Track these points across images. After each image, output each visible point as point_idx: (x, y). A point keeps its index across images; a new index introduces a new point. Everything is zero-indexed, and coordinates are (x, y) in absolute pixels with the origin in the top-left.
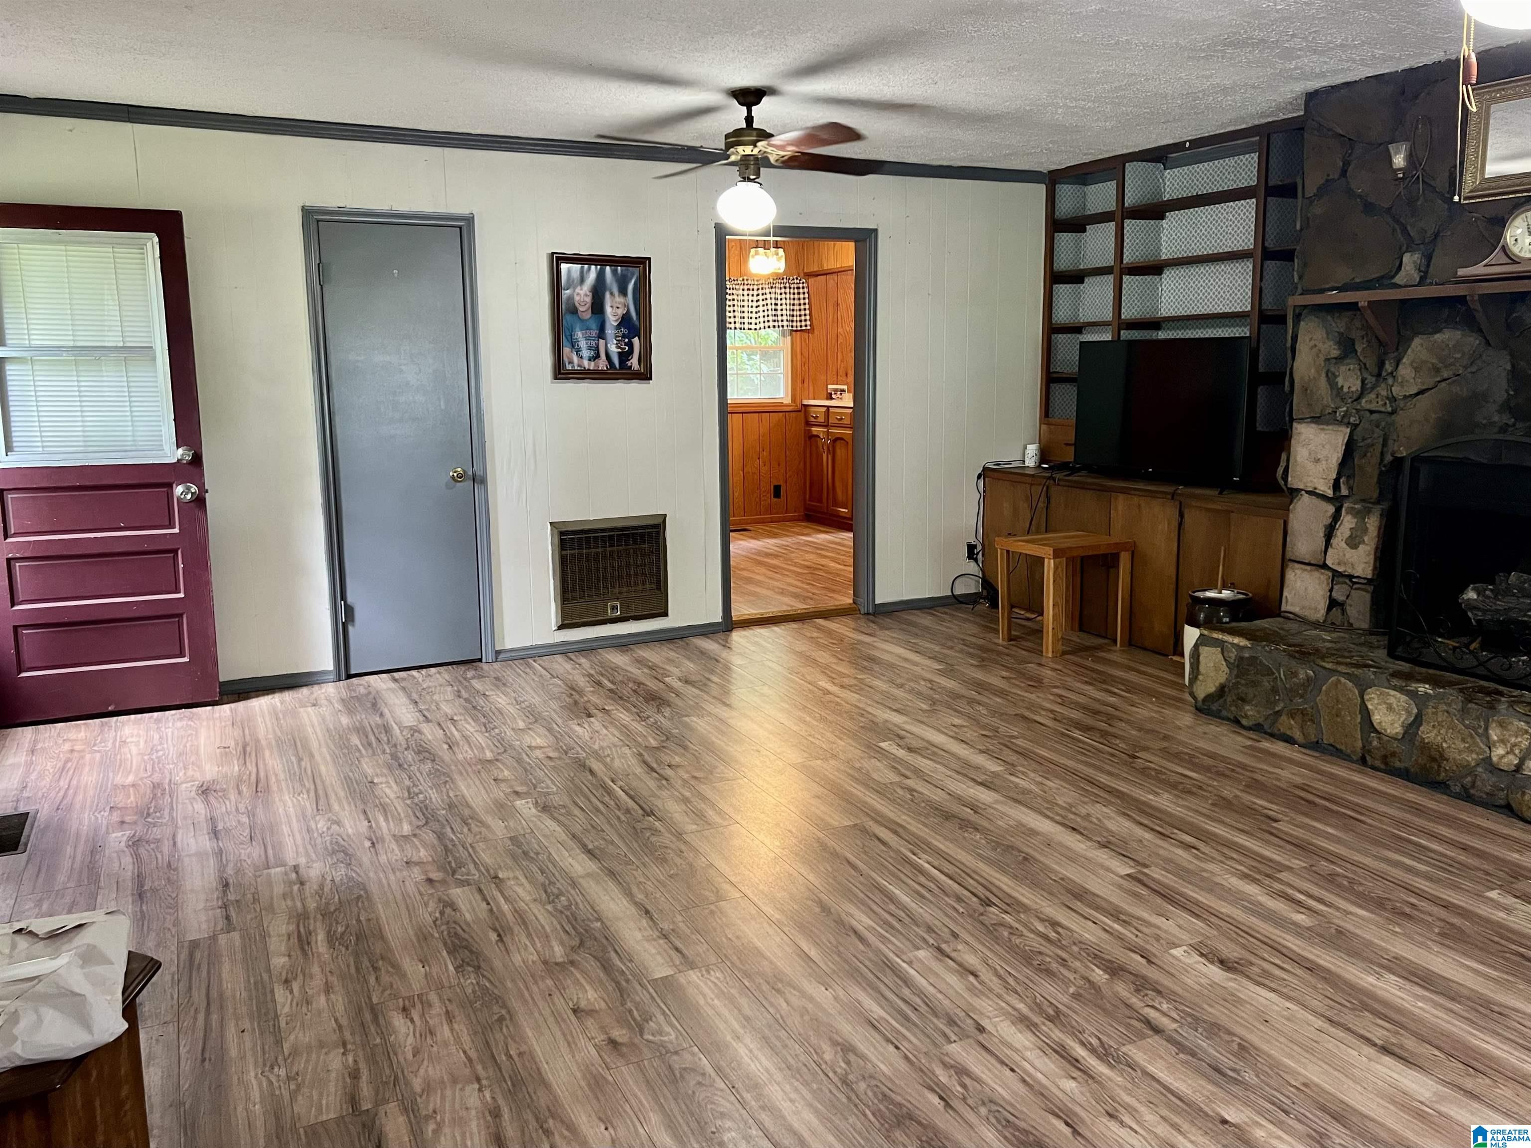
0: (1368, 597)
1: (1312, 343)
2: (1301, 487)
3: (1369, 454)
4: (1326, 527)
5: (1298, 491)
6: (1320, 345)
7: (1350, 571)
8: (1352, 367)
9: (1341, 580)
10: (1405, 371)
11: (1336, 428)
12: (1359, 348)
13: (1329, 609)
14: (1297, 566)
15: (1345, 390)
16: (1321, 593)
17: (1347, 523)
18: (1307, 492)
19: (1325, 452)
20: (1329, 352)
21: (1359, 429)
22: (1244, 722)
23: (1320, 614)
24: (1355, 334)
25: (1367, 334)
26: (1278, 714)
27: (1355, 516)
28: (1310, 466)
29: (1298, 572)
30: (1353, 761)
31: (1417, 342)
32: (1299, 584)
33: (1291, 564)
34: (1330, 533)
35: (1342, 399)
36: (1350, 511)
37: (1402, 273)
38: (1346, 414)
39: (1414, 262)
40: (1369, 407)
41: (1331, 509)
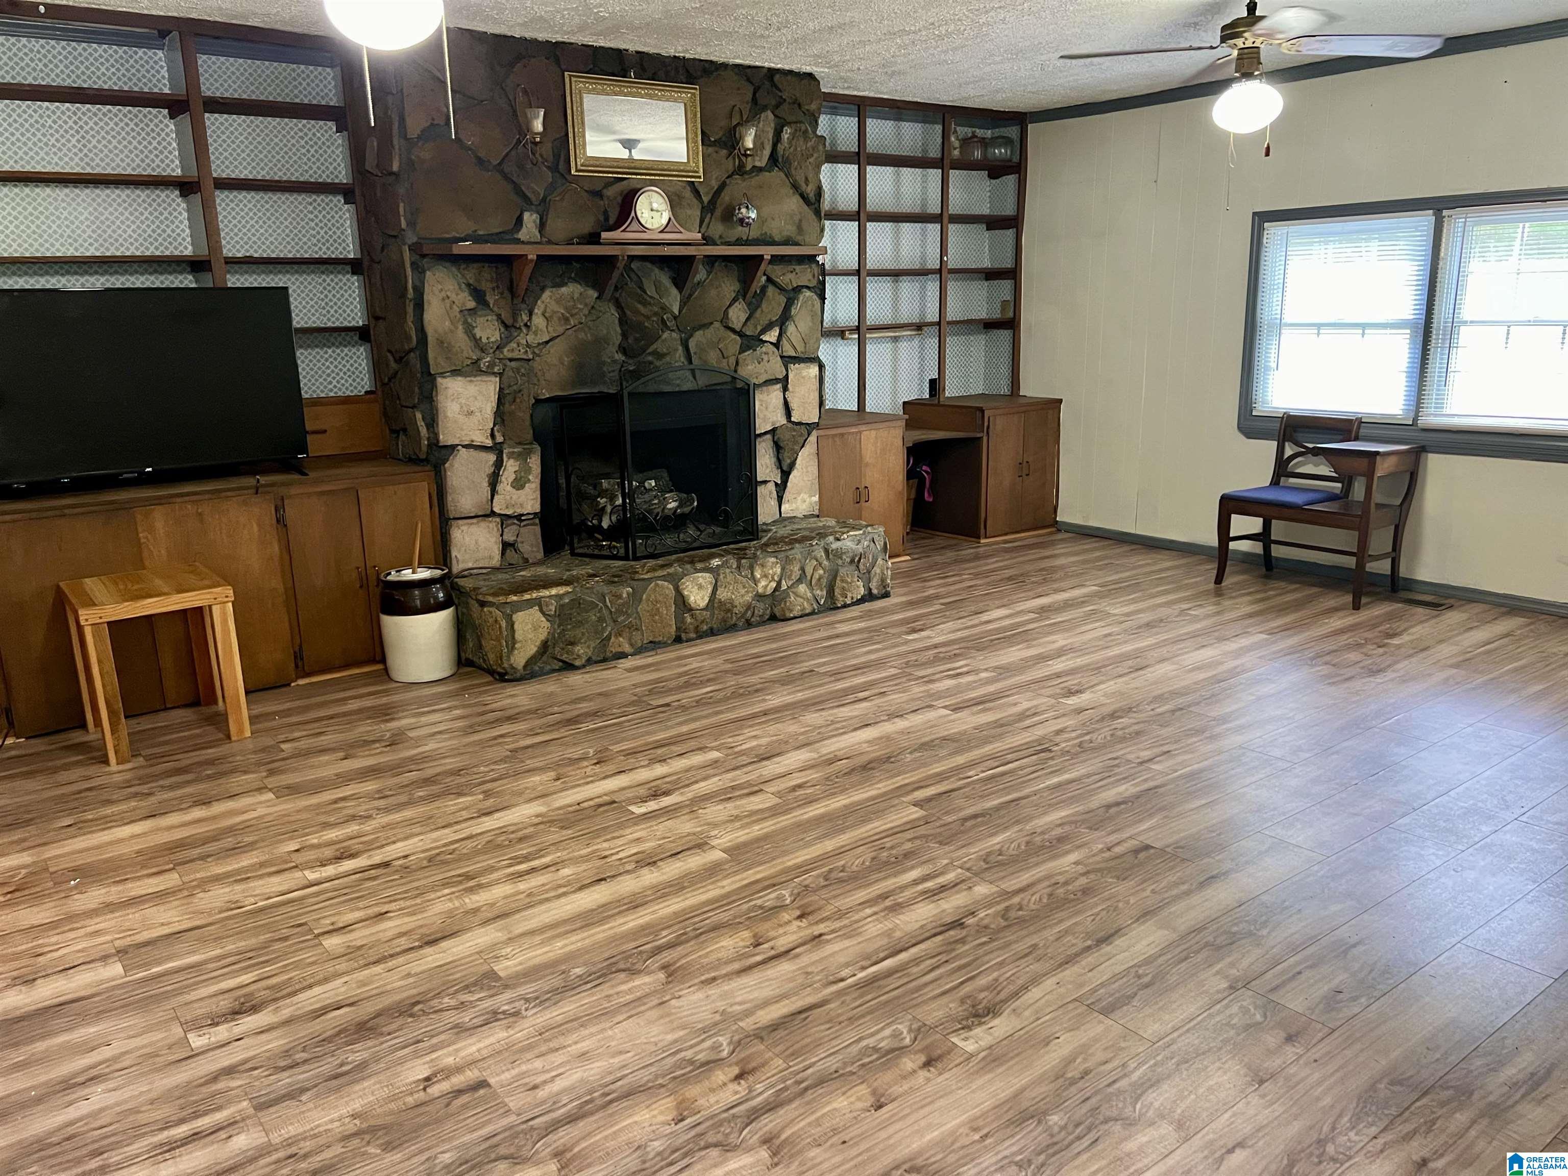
0: (538, 529)
1: (443, 294)
2: (457, 442)
3: (518, 400)
4: (489, 476)
5: (453, 447)
6: (453, 297)
7: (519, 511)
8: (490, 318)
9: (510, 522)
10: (538, 321)
11: (485, 378)
12: (491, 299)
13: (503, 553)
14: (460, 522)
15: (484, 340)
16: (493, 540)
17: (511, 467)
18: (463, 446)
19: (478, 404)
20: (464, 304)
21: (505, 377)
22: (577, 663)
23: (496, 561)
24: (486, 286)
25: (498, 287)
26: (609, 638)
27: (516, 459)
28: (462, 419)
29: (465, 528)
30: (670, 645)
31: (547, 294)
32: (467, 539)
33: (454, 523)
34: (494, 481)
35: (482, 350)
36: (511, 456)
37: (524, 230)
38: (491, 365)
39: (535, 222)
40: (510, 355)
41: (492, 458)
